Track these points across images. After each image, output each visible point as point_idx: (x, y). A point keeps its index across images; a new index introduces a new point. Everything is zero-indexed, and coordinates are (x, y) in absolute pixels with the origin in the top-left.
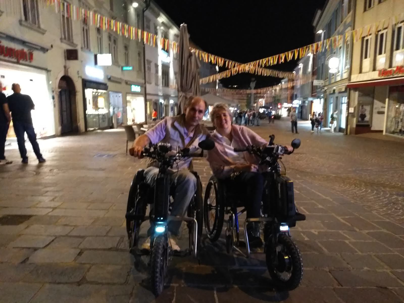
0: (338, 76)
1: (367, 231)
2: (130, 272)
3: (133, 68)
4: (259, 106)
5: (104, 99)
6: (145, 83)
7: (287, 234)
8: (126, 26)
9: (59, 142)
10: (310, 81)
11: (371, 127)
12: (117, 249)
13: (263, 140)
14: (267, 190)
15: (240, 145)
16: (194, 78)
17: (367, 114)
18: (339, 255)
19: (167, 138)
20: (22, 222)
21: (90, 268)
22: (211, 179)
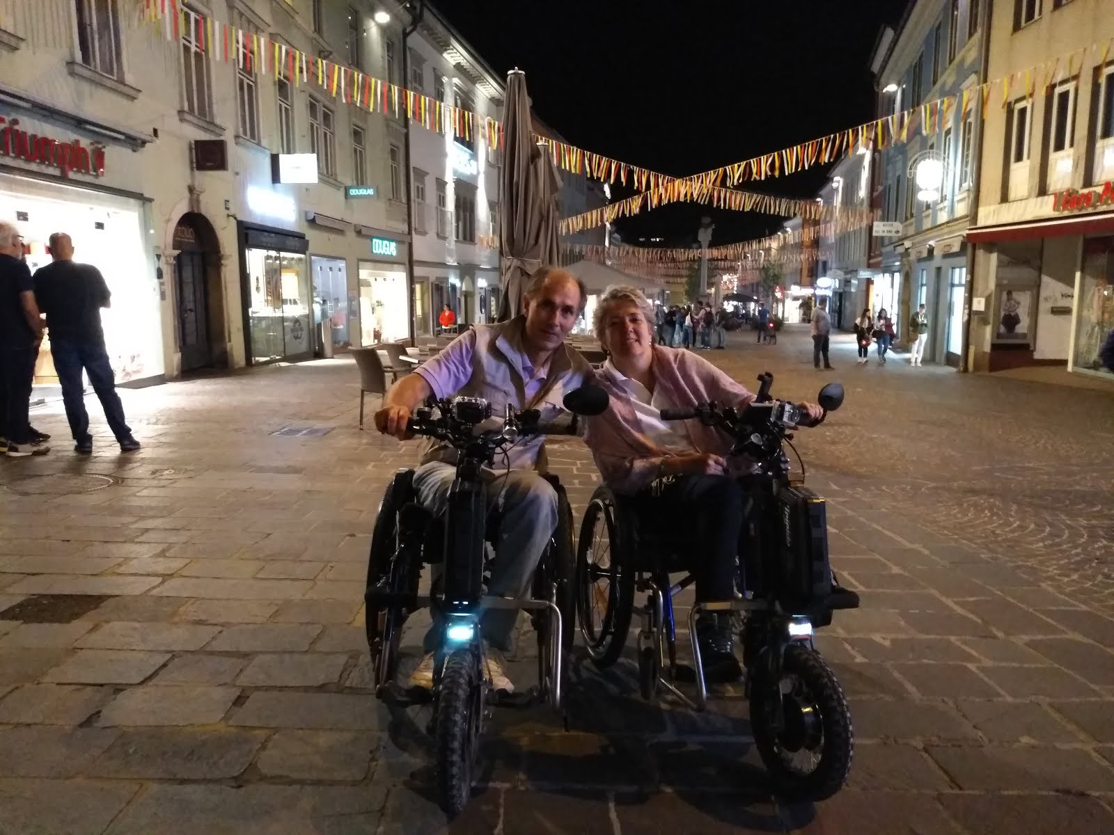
0: (941, 209)
1: (1026, 638)
2: (378, 749)
3: (377, 191)
4: (723, 293)
5: (296, 277)
6: (410, 233)
7: (808, 645)
8: (358, 77)
9: (176, 394)
10: (864, 223)
11: (1035, 350)
12: (340, 689)
13: (739, 387)
14: (752, 526)
15: (678, 402)
16: (544, 218)
17: (1023, 313)
18: (951, 703)
19: (476, 383)
20: (76, 616)
21: (268, 739)
22: (598, 494)
